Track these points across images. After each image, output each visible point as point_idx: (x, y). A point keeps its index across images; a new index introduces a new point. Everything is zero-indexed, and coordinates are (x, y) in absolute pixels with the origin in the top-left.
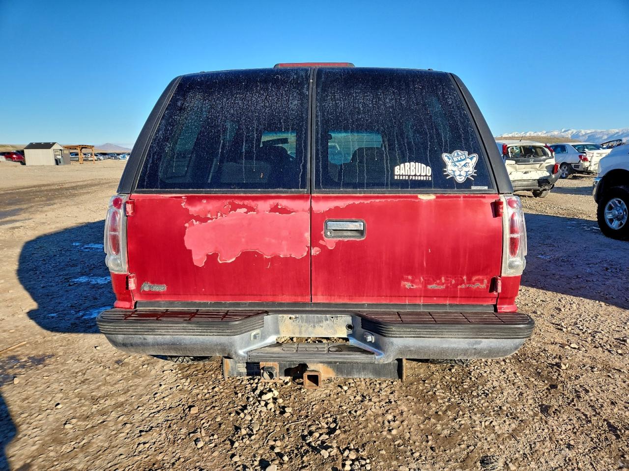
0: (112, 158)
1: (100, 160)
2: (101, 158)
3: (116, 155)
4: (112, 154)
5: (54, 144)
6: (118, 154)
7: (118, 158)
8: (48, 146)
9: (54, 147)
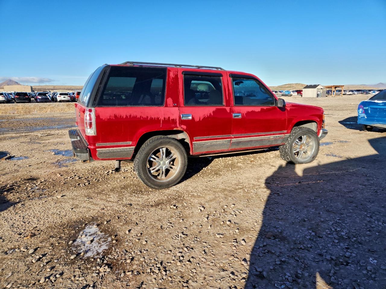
0: (363, 93)
1: (355, 94)
2: (356, 93)
3: (368, 91)
4: (364, 90)
5: (318, 85)
6: (370, 91)
7: (370, 93)
8: (315, 86)
9: (318, 87)
